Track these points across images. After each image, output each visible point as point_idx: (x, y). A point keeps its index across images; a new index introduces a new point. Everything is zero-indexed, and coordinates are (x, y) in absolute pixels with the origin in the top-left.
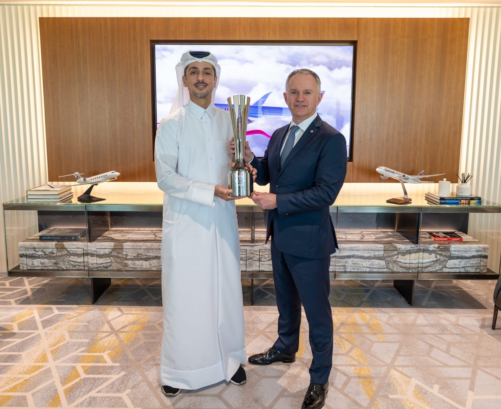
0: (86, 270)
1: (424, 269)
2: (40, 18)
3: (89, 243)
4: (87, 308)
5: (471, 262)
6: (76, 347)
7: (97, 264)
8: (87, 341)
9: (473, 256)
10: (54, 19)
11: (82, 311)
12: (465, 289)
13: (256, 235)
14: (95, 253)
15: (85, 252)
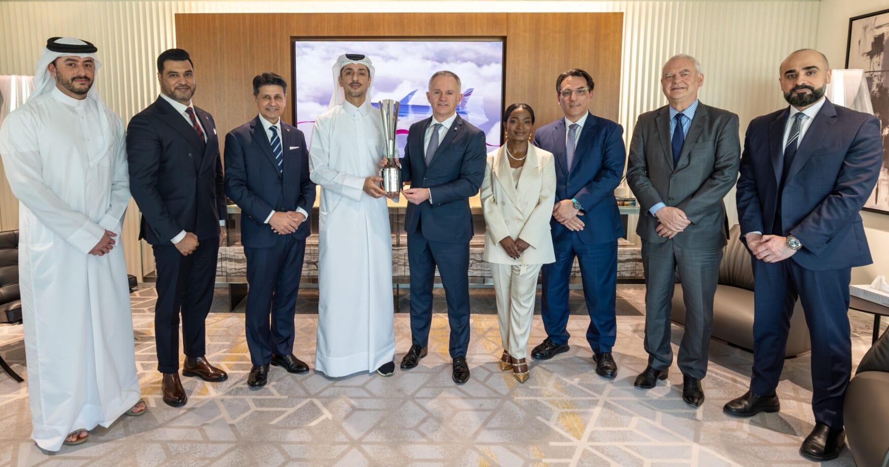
0: (224, 276)
1: (576, 274)
2: (176, 14)
3: (227, 248)
4: (225, 315)
5: (626, 266)
6: (218, 349)
7: (235, 269)
8: (229, 343)
9: (627, 260)
10: (191, 15)
11: (220, 318)
12: (625, 298)
13: (401, 240)
14: (233, 258)
15: (222, 257)
